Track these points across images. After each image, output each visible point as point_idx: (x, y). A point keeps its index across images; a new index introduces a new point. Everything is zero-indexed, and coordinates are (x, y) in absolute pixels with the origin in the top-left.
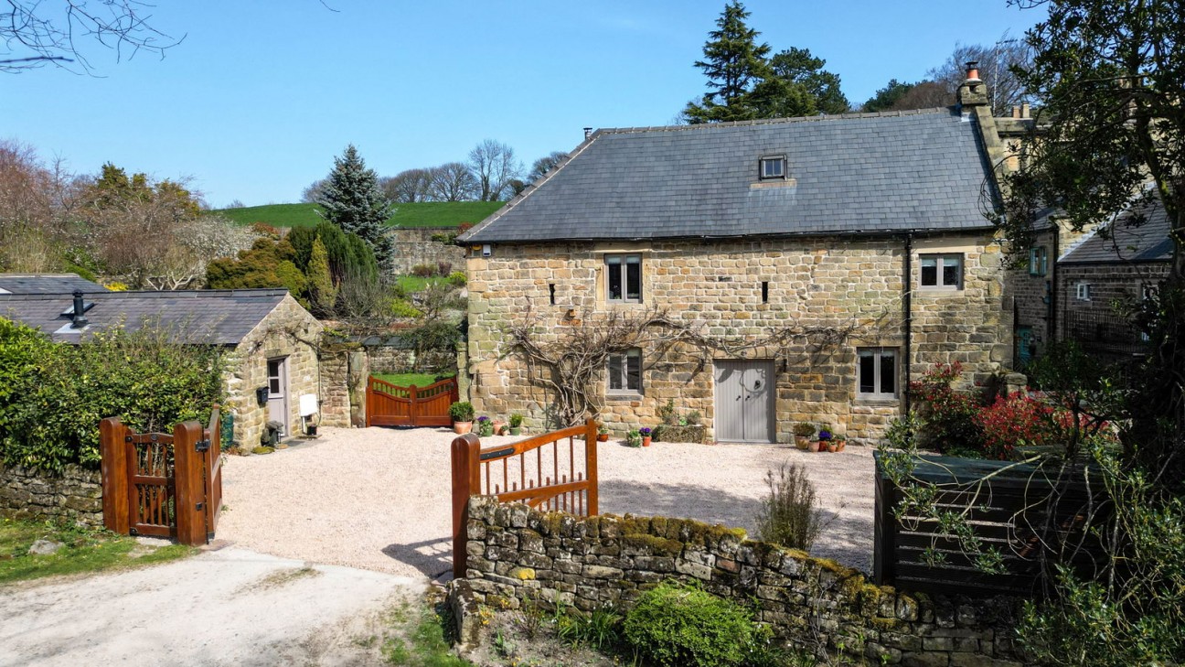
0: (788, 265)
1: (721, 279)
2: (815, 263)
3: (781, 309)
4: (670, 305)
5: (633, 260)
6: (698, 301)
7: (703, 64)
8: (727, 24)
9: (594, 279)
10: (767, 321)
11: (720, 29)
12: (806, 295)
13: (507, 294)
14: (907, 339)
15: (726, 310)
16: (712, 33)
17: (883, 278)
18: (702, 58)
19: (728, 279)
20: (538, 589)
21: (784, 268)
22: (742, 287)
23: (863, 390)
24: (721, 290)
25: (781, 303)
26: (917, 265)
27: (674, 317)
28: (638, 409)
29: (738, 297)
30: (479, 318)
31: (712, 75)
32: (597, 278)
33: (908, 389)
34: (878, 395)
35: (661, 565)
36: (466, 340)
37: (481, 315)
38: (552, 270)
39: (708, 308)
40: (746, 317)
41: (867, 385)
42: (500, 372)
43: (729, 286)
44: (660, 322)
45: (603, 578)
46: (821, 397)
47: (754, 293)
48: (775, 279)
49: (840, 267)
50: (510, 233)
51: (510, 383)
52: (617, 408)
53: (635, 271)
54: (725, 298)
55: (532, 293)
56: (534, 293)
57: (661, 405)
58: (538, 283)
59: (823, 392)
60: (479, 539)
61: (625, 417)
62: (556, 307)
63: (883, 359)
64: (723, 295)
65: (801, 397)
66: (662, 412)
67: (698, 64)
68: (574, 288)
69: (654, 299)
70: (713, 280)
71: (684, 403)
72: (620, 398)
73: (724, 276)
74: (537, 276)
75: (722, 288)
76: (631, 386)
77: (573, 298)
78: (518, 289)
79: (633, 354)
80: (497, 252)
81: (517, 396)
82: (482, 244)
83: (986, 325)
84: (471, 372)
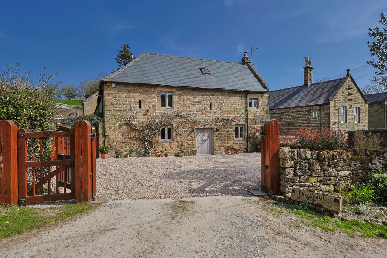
0: (217, 99)
1: (198, 102)
2: (224, 99)
3: (216, 112)
4: (182, 110)
5: (170, 94)
6: (191, 109)
7: (117, 59)
8: (124, 49)
9: (156, 99)
10: (212, 116)
11: (122, 50)
12: (222, 108)
13: (122, 103)
14: (247, 122)
15: (200, 112)
16: (120, 51)
17: (241, 104)
18: (117, 57)
19: (201, 102)
20: (319, 186)
21: (217, 100)
22: (205, 105)
23: (236, 137)
24: (198, 105)
25: (215, 110)
26: (249, 101)
27: (184, 114)
28: (172, 146)
29: (203, 108)
30: (109, 112)
31: (119, 63)
32: (157, 99)
33: (247, 136)
34: (240, 138)
35: (365, 167)
36: (103, 122)
37: (110, 111)
38: (140, 95)
39: (195, 111)
40: (206, 114)
41: (237, 135)
42: (118, 134)
43: (201, 104)
44: (179, 116)
45: (346, 176)
46: (226, 139)
47: (208, 107)
48: (214, 103)
49: (230, 100)
50: (123, 80)
51: (122, 139)
52: (164, 146)
53: (170, 98)
54: (199, 108)
55: (132, 103)
56: (133, 103)
57: (179, 144)
58: (135, 99)
59: (226, 137)
60: (292, 167)
61: (167, 149)
62: (142, 109)
63: (241, 128)
64: (199, 107)
65: (221, 140)
66: (180, 147)
67: (116, 59)
68: (149, 103)
69: (177, 107)
70: (196, 102)
71: (187, 143)
72: (166, 143)
73: (199, 101)
74: (135, 97)
75: (199, 105)
76: (168, 138)
77: (148, 106)
78: (126, 101)
79: (169, 127)
80: (118, 87)
81: (125, 143)
82: (112, 83)
83: (264, 118)
84: (105, 134)
